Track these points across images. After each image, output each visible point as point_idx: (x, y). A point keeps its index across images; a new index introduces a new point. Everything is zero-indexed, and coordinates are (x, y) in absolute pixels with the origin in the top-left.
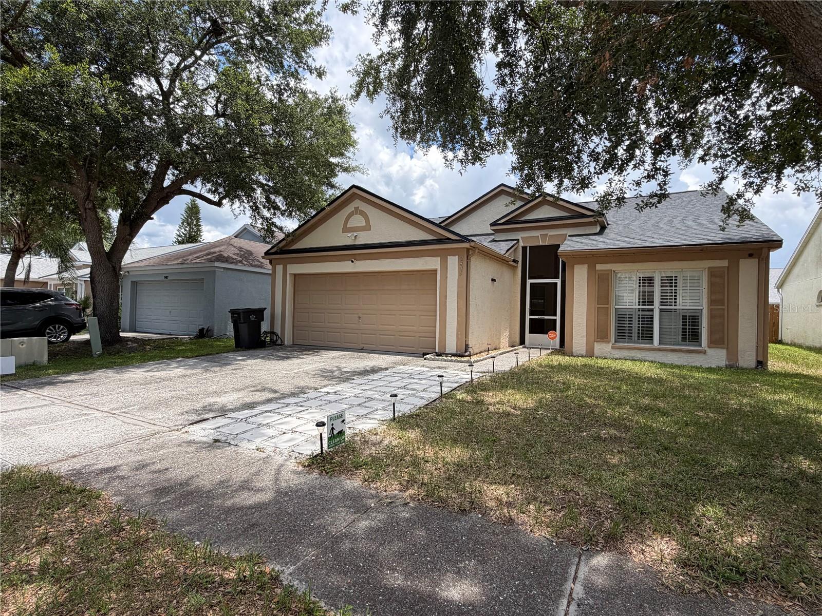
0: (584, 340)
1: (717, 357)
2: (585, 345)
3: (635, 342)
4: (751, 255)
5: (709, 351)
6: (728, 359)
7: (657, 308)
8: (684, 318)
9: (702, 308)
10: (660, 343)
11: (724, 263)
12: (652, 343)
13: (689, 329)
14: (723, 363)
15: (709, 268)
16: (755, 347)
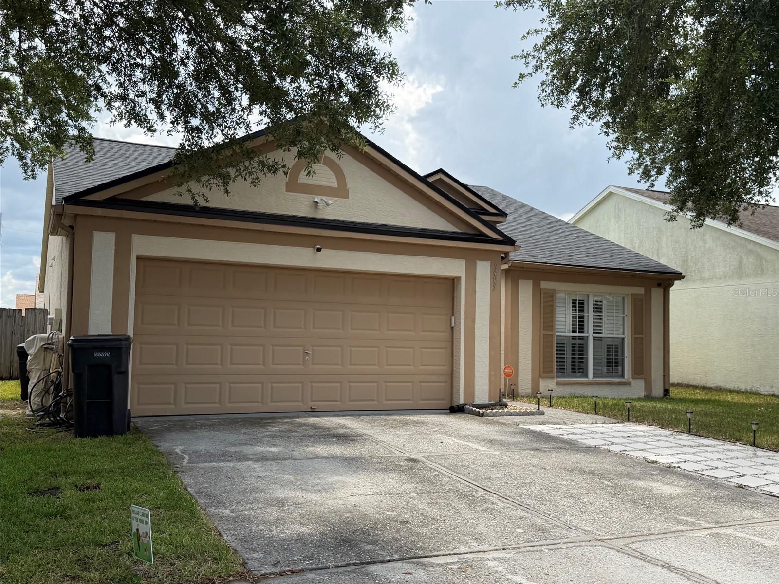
0: (530, 377)
1: (638, 388)
2: (530, 382)
3: (569, 376)
4: (659, 285)
5: (633, 382)
6: (646, 389)
7: (591, 336)
8: (609, 347)
9: (623, 336)
10: (594, 376)
11: (640, 291)
12: (587, 376)
13: (612, 359)
14: (642, 394)
15: (632, 295)
16: (662, 377)
